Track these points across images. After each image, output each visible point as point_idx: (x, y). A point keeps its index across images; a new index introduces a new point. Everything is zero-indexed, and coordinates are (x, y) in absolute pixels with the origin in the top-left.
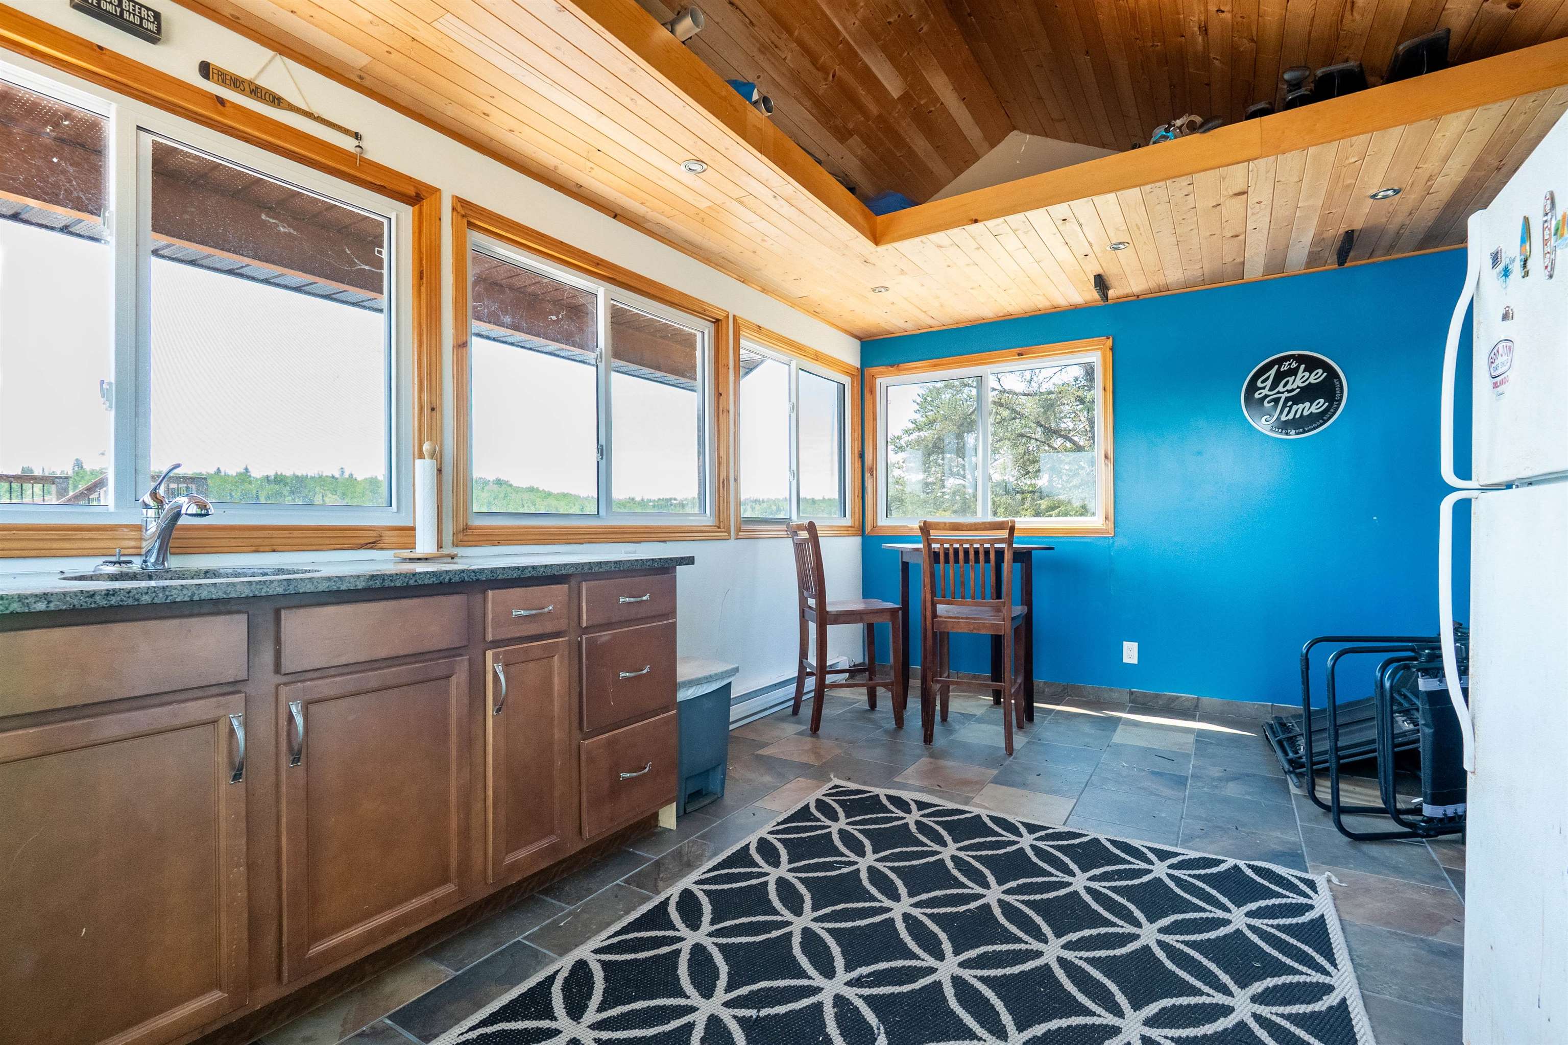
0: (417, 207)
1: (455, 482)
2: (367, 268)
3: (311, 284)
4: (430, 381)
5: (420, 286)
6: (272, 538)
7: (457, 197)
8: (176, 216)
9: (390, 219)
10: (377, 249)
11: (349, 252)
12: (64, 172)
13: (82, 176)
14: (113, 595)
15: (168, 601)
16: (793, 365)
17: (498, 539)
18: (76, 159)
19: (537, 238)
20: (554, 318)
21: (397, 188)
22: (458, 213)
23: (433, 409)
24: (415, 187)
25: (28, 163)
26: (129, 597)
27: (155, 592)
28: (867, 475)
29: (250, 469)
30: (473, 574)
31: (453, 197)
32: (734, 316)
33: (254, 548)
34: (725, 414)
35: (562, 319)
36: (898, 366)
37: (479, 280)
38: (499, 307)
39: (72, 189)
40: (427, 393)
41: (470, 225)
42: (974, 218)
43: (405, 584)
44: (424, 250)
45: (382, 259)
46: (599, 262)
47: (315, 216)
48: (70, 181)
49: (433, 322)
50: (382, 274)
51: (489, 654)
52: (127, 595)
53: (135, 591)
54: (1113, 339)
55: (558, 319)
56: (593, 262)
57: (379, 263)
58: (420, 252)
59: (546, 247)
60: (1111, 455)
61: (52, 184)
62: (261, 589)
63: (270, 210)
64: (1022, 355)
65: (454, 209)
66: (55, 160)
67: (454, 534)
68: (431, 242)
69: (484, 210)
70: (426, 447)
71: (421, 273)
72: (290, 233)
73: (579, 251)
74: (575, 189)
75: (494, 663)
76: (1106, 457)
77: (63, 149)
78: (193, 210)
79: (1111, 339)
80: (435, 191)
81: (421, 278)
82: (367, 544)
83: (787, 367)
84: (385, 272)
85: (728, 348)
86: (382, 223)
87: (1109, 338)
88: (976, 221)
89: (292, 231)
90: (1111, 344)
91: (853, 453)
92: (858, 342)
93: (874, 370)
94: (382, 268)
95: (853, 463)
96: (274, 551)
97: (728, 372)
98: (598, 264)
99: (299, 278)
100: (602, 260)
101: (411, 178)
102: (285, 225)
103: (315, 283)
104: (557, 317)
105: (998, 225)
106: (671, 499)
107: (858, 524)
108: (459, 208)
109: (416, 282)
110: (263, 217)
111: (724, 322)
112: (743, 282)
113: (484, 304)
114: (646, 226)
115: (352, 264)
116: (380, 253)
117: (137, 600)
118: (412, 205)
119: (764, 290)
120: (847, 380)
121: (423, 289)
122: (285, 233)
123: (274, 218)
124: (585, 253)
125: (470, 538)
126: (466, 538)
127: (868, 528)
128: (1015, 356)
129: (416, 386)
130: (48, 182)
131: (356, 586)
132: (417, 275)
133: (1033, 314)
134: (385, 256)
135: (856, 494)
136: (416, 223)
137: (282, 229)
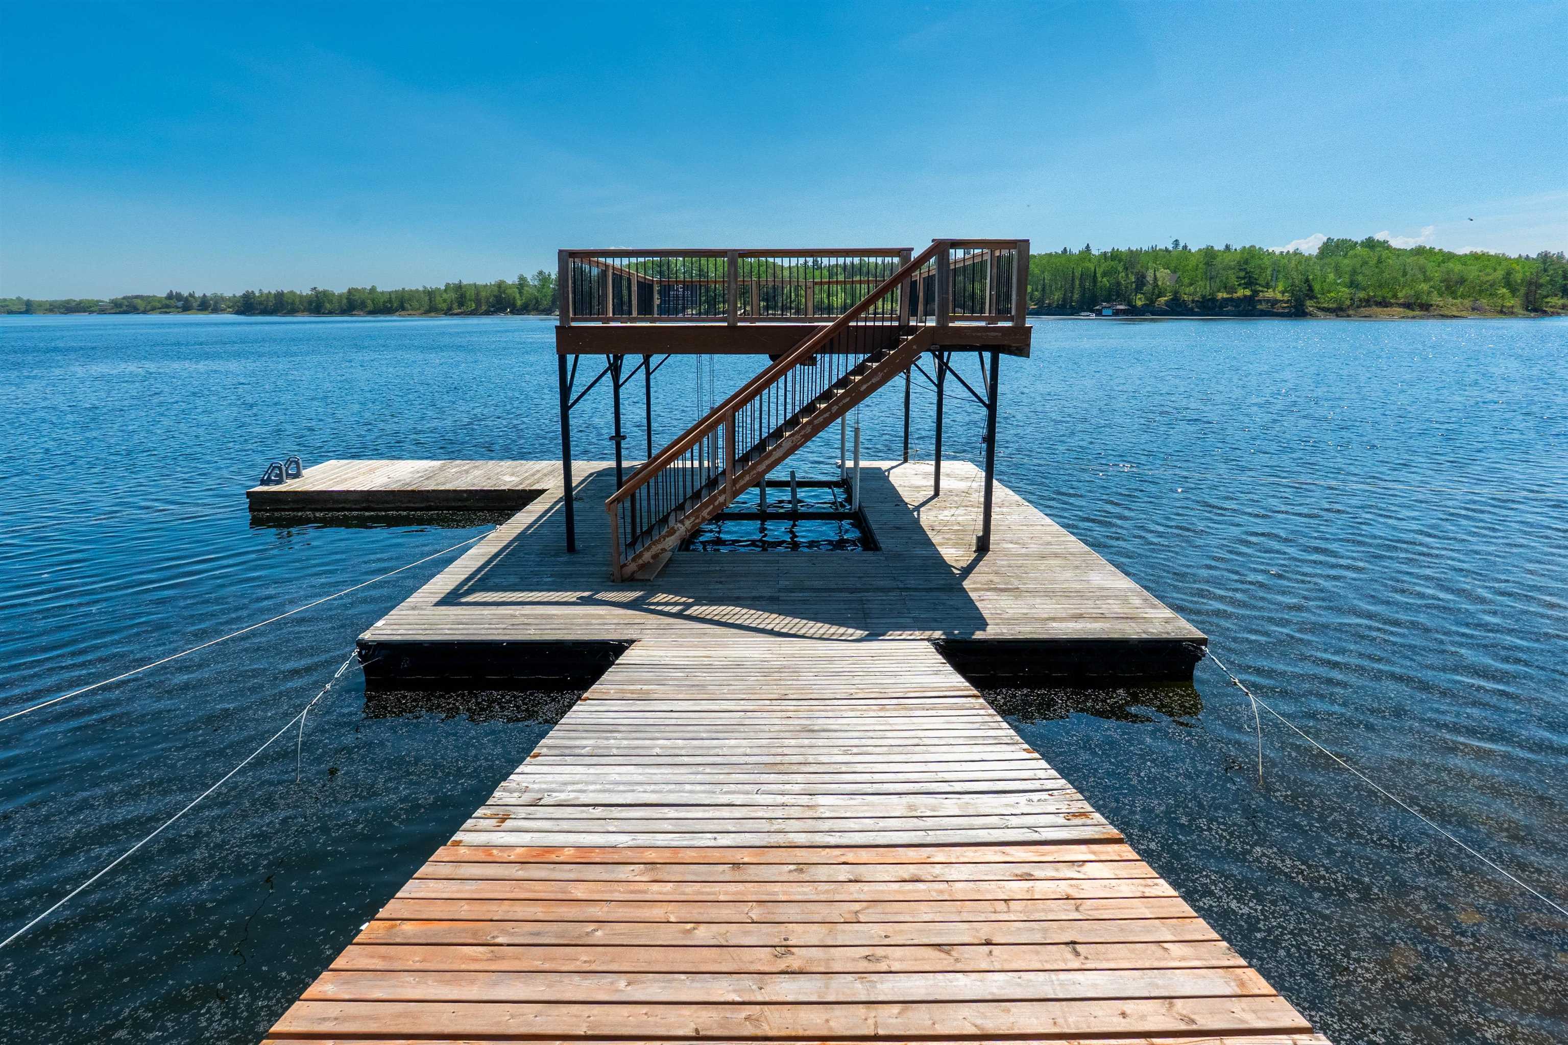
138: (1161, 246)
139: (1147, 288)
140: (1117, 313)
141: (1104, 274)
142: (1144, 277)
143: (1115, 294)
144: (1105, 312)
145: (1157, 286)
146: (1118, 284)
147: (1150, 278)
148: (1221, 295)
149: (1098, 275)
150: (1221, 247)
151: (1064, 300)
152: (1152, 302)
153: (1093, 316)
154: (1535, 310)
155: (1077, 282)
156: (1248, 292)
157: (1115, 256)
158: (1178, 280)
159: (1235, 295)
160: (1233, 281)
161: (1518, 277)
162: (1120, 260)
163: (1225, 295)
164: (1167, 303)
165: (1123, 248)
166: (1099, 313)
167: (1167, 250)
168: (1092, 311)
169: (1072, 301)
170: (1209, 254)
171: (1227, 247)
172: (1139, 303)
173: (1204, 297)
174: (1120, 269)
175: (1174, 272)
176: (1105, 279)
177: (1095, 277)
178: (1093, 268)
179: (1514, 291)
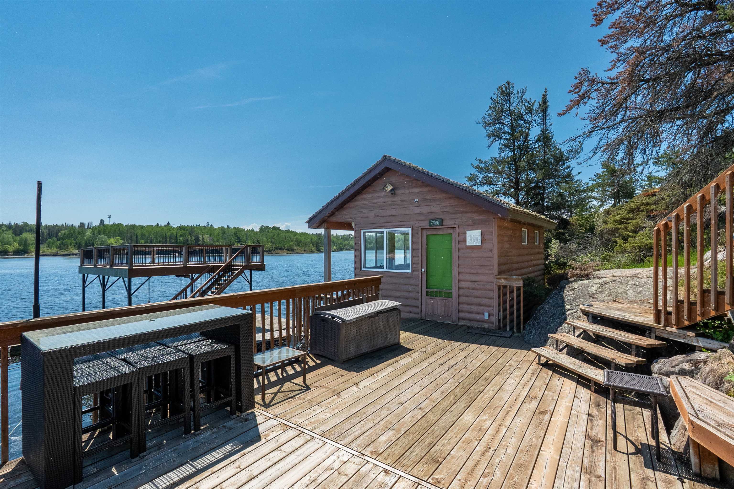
29: (170, 223)
138: (202, 225)
139: (200, 243)
141: (181, 236)
142: (198, 238)
147: (201, 238)
149: (178, 236)
150: (226, 227)
155: (168, 239)
160: (233, 240)
161: (314, 240)
162: (187, 230)
165: (186, 225)
167: (205, 226)
170: (222, 229)
171: (228, 226)
174: (188, 234)
175: (210, 236)
176: (181, 238)
177: (176, 237)
178: (175, 233)
179: (313, 245)
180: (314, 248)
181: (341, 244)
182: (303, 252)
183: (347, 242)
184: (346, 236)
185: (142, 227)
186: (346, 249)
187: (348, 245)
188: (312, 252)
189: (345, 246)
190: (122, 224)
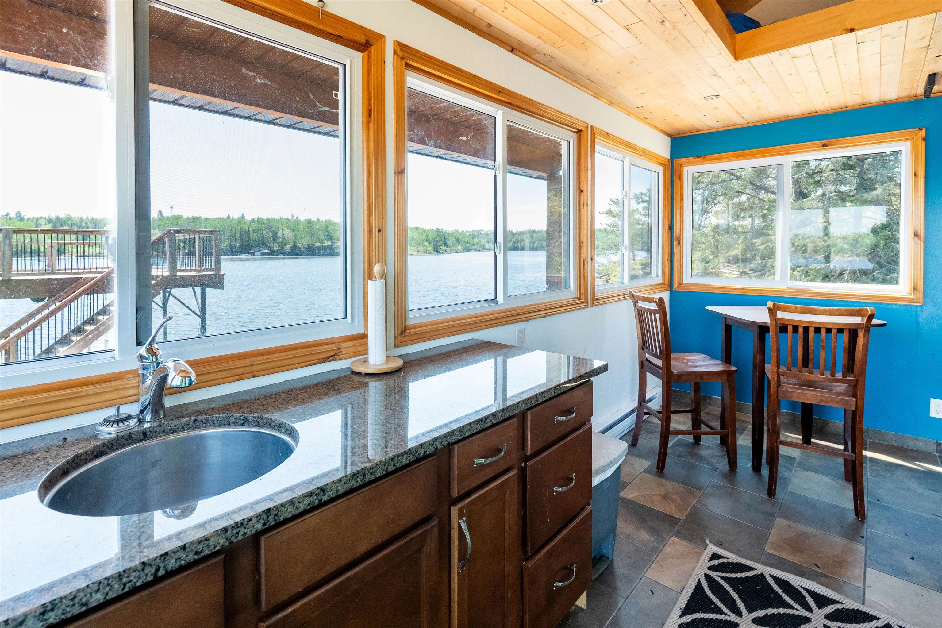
0: (366, 53)
1: (396, 291)
2: (326, 109)
3: (278, 118)
4: (377, 206)
5: (368, 122)
6: (253, 365)
7: (398, 42)
8: (169, 75)
9: (345, 65)
10: (334, 92)
11: (312, 97)
12: (71, 41)
13: (88, 44)
14: (52, 610)
15: (126, 590)
16: (627, 161)
17: (428, 335)
18: (82, 28)
19: (456, 73)
20: (465, 138)
21: (351, 37)
22: (398, 55)
23: (379, 231)
24: (365, 34)
25: (40, 35)
26: (74, 605)
27: (108, 584)
28: (675, 243)
29: (245, 215)
30: (444, 439)
31: (394, 41)
32: (592, 126)
33: (237, 377)
34: (585, 207)
35: (470, 140)
36: (705, 157)
37: (412, 112)
38: (426, 134)
39: (80, 57)
40: (375, 217)
41: (407, 65)
42: (849, 28)
43: (384, 473)
44: (372, 91)
45: (338, 101)
46: (500, 90)
47: (282, 67)
48: (77, 49)
49: (380, 154)
50: (337, 114)
51: (455, 511)
52: (72, 603)
53: (82, 594)
54: (926, 129)
55: (468, 140)
56: (495, 89)
57: (335, 104)
58: (369, 93)
59: (463, 81)
60: (922, 233)
61: (61, 54)
62: (237, 533)
63: (250, 65)
64: (826, 146)
65: (395, 53)
66: (65, 30)
67: (395, 337)
68: (377, 83)
69: (417, 51)
70: (377, 269)
71: (370, 111)
72: (265, 84)
73: (487, 81)
74: (485, 29)
75: (459, 519)
76: (916, 235)
77: (71, 20)
78: (184, 68)
79: (924, 131)
80: (381, 37)
81: (370, 115)
82: (328, 358)
83: (621, 162)
84: (341, 111)
85: (587, 151)
86: (337, 70)
87: (921, 130)
88: (852, 30)
89: (267, 82)
90: (924, 135)
91: (664, 226)
92: (669, 139)
93: (681, 161)
94: (338, 108)
95: (664, 234)
96: (254, 377)
97: (587, 172)
98: (500, 92)
99: (272, 115)
100: (503, 88)
101: (362, 27)
102: (262, 77)
103: (281, 118)
104: (467, 137)
105: (870, 33)
106: (480, 231)
107: (667, 282)
108: (399, 51)
109: (365, 119)
110: (244, 70)
111: (585, 132)
112: (597, 98)
113: (414, 132)
114: (535, 57)
115: (315, 107)
116: (336, 95)
117: (86, 604)
118: (362, 51)
119: (611, 103)
120: (660, 169)
121: (371, 125)
122: (261, 84)
123: (252, 71)
124: (491, 83)
125: (407, 339)
126: (404, 339)
127: (676, 285)
128: (819, 147)
129: (366, 211)
130: (57, 51)
131: (338, 491)
132: (366, 112)
133: (837, 110)
134: (340, 98)
135: (666, 258)
136: (366, 66)
137: (259, 81)
138: (285, 217)
139: (280, 240)
140: (263, 254)
141: (254, 232)
142: (276, 233)
143: (262, 243)
144: (256, 254)
145: (284, 239)
146: (263, 237)
147: (280, 234)
148: (317, 244)
149: (251, 232)
150: (316, 219)
151: (231, 246)
152: (282, 248)
153: (249, 256)
154: (437, 252)
155: (238, 236)
156: (330, 243)
157: (260, 221)
158: (295, 236)
159: (324, 245)
160: (323, 237)
161: (430, 238)
162: (263, 224)
163: (319, 245)
164: (292, 248)
165: (264, 217)
166: (253, 254)
167: (288, 219)
168: (249, 253)
169: (235, 247)
170: (309, 223)
171: (318, 219)
172: (275, 249)
173: (309, 245)
174: (263, 229)
175: (293, 231)
176: (255, 234)
177: (249, 233)
178: (247, 228)
179: (429, 243)
180: (430, 248)
181: (468, 242)
182: (414, 253)
183: (476, 240)
184: (475, 233)
185: (207, 219)
186: (475, 250)
187: (478, 243)
188: (427, 253)
189: (473, 245)
190: (182, 216)
